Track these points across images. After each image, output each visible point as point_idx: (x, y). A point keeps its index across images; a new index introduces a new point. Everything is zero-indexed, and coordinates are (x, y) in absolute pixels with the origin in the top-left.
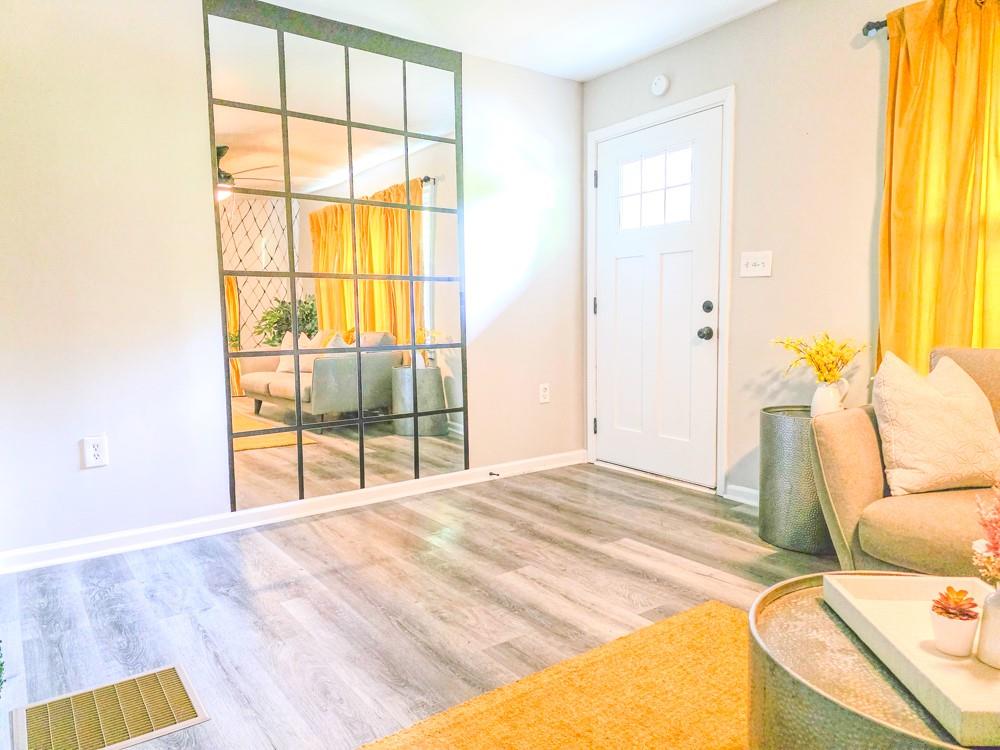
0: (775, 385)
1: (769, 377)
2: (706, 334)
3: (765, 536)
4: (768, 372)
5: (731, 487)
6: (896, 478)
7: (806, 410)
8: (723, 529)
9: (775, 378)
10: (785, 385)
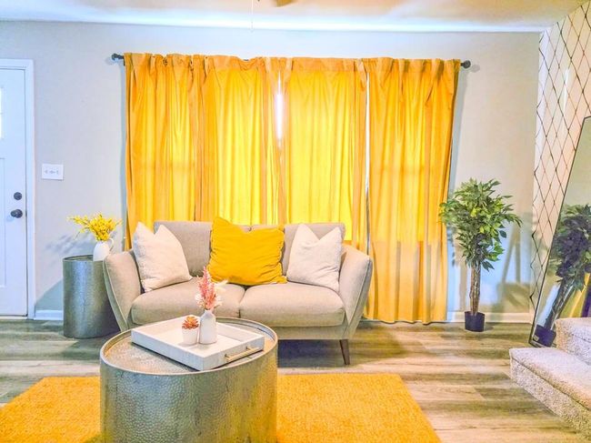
0: (68, 245)
1: (63, 240)
2: (17, 214)
3: (68, 335)
4: (63, 237)
5: (39, 312)
6: (147, 284)
7: (90, 257)
8: (38, 338)
9: (68, 240)
10: (74, 244)
